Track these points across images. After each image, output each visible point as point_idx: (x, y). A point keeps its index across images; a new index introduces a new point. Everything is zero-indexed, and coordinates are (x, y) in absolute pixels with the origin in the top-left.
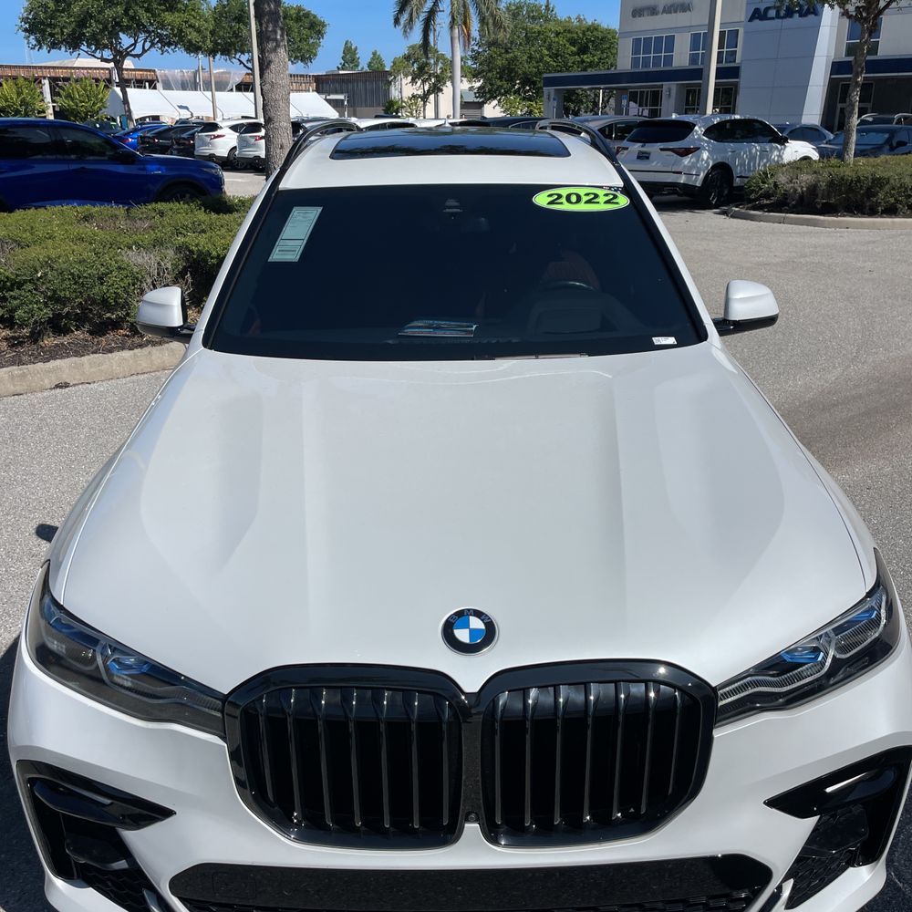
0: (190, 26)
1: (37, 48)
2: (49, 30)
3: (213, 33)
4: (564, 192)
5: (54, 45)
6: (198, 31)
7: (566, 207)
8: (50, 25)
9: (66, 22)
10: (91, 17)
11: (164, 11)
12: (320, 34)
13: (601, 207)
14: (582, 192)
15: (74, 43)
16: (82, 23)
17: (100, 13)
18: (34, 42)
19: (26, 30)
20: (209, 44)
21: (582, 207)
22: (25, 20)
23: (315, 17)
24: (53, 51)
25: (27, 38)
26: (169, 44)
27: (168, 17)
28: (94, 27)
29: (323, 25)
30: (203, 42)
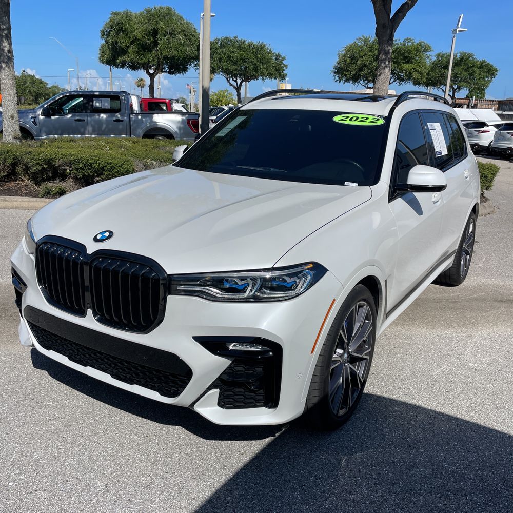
0: (416, 71)
1: (338, 82)
2: (345, 73)
3: (428, 74)
4: (351, 116)
5: (347, 80)
6: (420, 73)
7: (348, 122)
8: (346, 70)
9: (354, 68)
10: (366, 66)
11: (404, 63)
12: (493, 75)
13: (367, 123)
14: (360, 116)
15: (356, 79)
16: (361, 69)
17: (370, 64)
18: (337, 79)
19: (335, 73)
20: (424, 80)
21: (357, 123)
22: (336, 68)
23: (492, 66)
24: (346, 83)
25: (334, 76)
26: (403, 80)
27: (406, 66)
28: (366, 71)
29: (496, 70)
30: (421, 79)
